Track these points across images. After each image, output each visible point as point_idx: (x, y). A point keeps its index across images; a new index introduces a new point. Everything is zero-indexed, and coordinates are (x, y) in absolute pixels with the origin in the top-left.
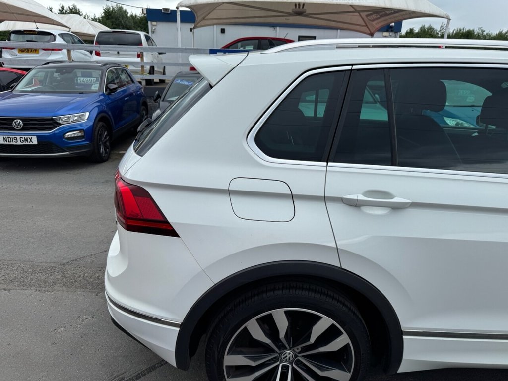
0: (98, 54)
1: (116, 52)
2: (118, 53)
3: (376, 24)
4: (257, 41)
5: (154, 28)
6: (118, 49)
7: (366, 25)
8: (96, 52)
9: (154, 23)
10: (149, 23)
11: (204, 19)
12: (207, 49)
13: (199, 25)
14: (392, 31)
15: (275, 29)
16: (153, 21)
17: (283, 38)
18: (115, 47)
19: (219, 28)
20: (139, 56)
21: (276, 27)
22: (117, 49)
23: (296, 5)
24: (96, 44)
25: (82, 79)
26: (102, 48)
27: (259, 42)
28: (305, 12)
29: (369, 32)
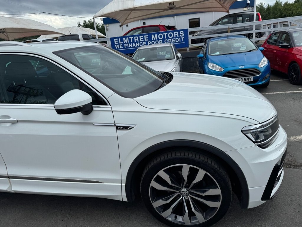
3: (227, 5)
4: (142, 29)
5: (107, 28)
7: (223, 7)
9: (107, 25)
10: (105, 25)
11: (126, 19)
12: (109, 38)
13: (124, 23)
14: (249, 6)
15: (174, 17)
16: (107, 24)
17: (159, 24)
19: (142, 22)
21: (175, 16)
23: (169, 4)
27: (143, 29)
28: (175, 7)
29: (226, 11)
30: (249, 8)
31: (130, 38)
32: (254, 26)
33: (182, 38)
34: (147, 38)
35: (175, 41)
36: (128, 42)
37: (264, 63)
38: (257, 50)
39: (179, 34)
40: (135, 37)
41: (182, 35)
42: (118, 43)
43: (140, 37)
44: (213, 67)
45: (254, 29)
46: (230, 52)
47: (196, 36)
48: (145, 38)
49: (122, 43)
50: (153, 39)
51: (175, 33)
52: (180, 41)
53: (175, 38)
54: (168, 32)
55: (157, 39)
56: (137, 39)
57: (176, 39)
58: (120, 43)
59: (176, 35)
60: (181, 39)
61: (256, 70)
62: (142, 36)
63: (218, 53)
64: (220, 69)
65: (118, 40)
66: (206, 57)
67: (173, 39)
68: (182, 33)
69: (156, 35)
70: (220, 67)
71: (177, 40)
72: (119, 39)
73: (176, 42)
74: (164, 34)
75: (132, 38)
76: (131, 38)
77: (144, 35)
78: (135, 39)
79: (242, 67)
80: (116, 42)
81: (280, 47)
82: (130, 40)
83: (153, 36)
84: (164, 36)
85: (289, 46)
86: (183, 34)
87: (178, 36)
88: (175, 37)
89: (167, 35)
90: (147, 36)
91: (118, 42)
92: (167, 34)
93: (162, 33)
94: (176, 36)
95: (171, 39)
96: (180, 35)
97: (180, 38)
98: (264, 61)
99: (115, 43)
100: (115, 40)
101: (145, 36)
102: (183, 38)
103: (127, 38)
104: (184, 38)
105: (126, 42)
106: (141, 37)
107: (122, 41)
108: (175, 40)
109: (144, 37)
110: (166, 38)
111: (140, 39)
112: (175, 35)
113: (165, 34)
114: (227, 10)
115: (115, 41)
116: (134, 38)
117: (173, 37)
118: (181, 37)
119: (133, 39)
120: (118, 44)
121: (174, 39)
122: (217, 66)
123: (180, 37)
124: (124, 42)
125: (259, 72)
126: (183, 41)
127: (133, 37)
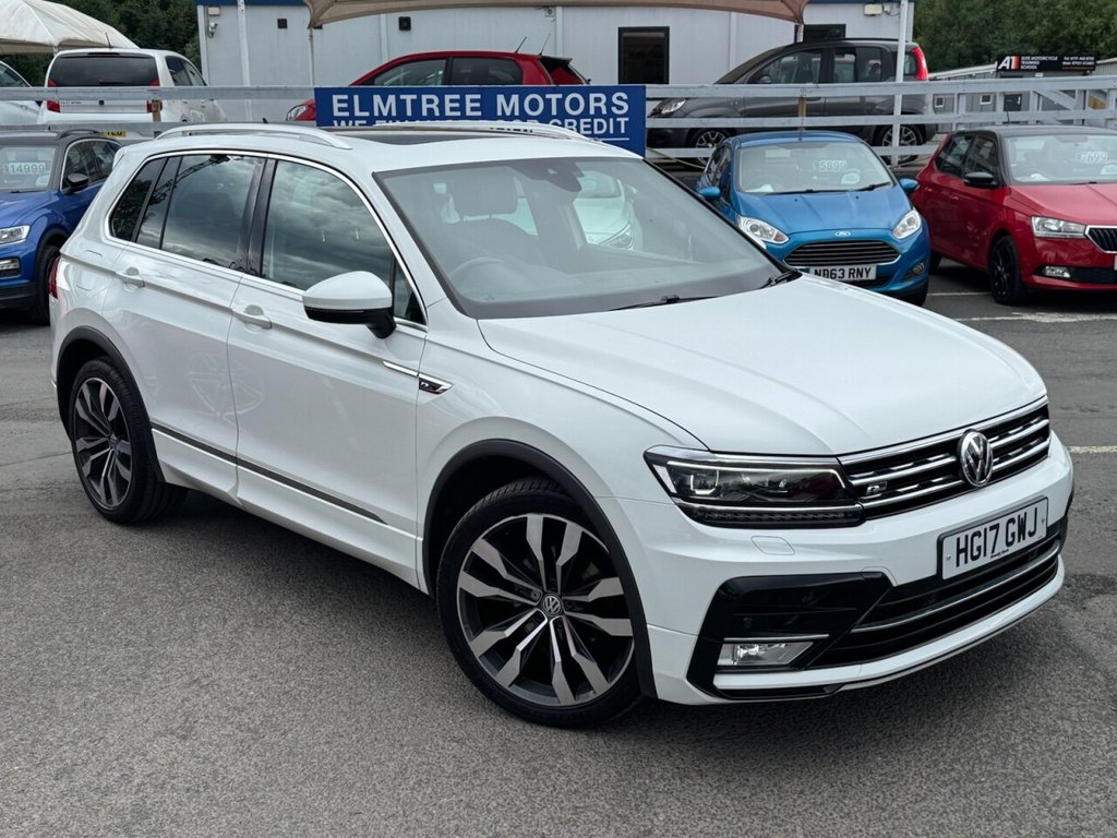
0: (54, 107)
1: (97, 103)
2: (102, 103)
5: (212, 24)
6: (101, 96)
8: (49, 102)
9: (213, 10)
10: (200, 9)
12: (310, 89)
13: (326, 15)
15: (550, 12)
16: (211, 6)
17: (513, 51)
18: (93, 92)
19: (395, 18)
20: (149, 109)
21: (556, 7)
22: (97, 95)
24: (49, 85)
25: (17, 165)
26: (62, 96)
29: (791, 14)
30: (887, 8)
31: (402, 97)
32: (897, 97)
33: (618, 119)
34: (478, 105)
35: (592, 129)
36: (394, 113)
37: (908, 226)
38: (892, 185)
39: (609, 104)
40: (425, 98)
41: (620, 108)
42: (347, 114)
43: (448, 98)
44: (754, 229)
45: (898, 110)
46: (809, 188)
47: (669, 115)
48: (469, 105)
49: (367, 114)
50: (499, 113)
51: (592, 96)
52: (611, 131)
53: (593, 117)
54: (566, 93)
55: (517, 113)
56: (434, 106)
57: (596, 121)
58: (357, 113)
59: (597, 104)
60: (617, 125)
61: (885, 244)
62: (457, 97)
63: (768, 188)
64: (778, 236)
65: (350, 102)
66: (728, 199)
67: (582, 121)
68: (620, 98)
69: (515, 98)
70: (776, 231)
71: (600, 126)
72: (356, 98)
73: (596, 132)
74: (548, 96)
75: (412, 100)
76: (409, 98)
77: (463, 93)
78: (425, 106)
79: (842, 234)
80: (340, 110)
81: (966, 184)
82: (401, 104)
83: (501, 99)
84: (548, 103)
85: (994, 183)
86: (626, 107)
87: (604, 112)
88: (592, 112)
89: (560, 103)
90: (478, 97)
91: (351, 109)
92: (560, 96)
93: (542, 93)
94: (598, 109)
95: (577, 118)
96: (614, 109)
97: (611, 120)
98: (910, 222)
99: (336, 113)
100: (335, 98)
101: (468, 97)
102: (623, 120)
103: (392, 99)
104: (627, 119)
105: (385, 113)
106: (452, 101)
107: (367, 105)
108: (592, 123)
109: (462, 102)
110: (554, 112)
111: (448, 105)
112: (593, 105)
113: (554, 97)
114: (793, 11)
115: (336, 106)
116: (419, 99)
117: (585, 114)
118: (615, 116)
119: (417, 104)
120: (347, 119)
121: (589, 120)
122: (769, 227)
123: (610, 114)
124: (376, 114)
125: (896, 253)
126: (623, 131)
127: (415, 97)
